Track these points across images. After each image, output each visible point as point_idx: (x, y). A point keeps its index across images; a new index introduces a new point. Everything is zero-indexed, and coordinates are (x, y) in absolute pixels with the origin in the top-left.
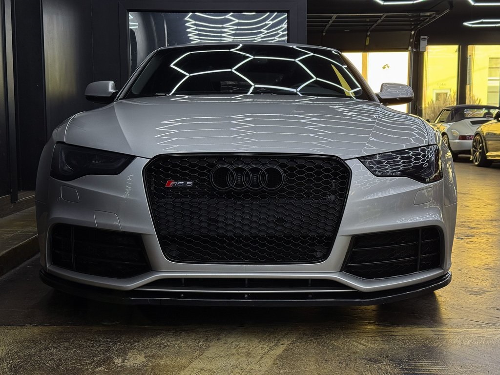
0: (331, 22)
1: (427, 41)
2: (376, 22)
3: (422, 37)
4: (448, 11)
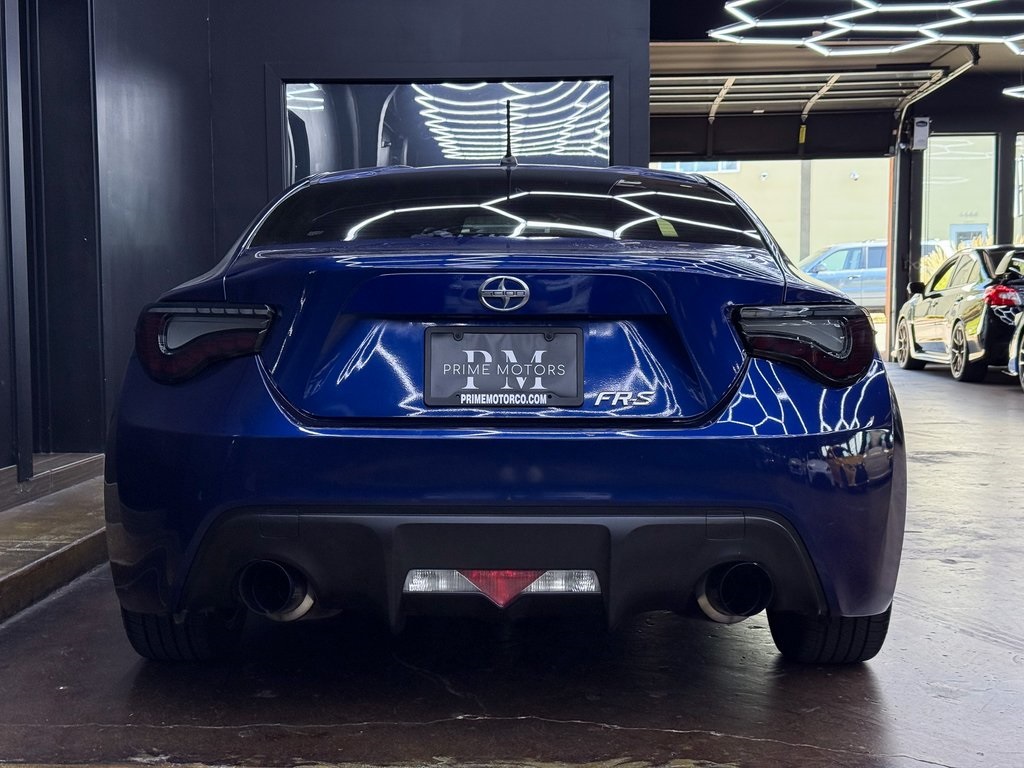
0: (723, 93)
1: (927, 127)
2: (817, 91)
3: (917, 120)
4: (969, 65)
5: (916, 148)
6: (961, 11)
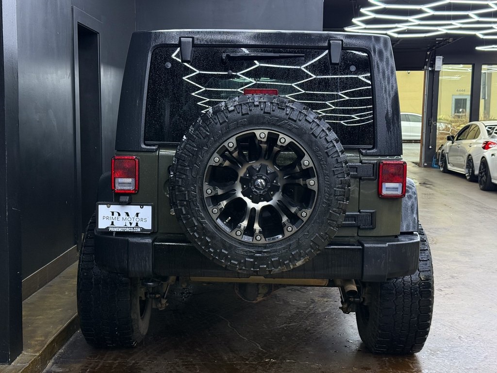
1: (442, 61)
3: (437, 57)
5: (436, 70)
6: (457, 24)
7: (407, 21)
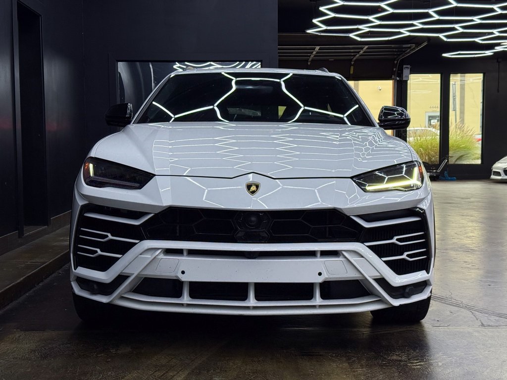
0: (314, 53)
1: (409, 70)
3: (404, 66)
4: (425, 44)
5: (404, 79)
6: (418, 24)
7: (368, 21)
